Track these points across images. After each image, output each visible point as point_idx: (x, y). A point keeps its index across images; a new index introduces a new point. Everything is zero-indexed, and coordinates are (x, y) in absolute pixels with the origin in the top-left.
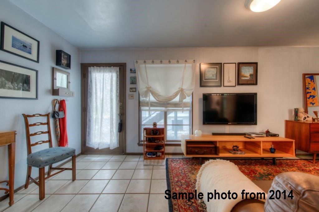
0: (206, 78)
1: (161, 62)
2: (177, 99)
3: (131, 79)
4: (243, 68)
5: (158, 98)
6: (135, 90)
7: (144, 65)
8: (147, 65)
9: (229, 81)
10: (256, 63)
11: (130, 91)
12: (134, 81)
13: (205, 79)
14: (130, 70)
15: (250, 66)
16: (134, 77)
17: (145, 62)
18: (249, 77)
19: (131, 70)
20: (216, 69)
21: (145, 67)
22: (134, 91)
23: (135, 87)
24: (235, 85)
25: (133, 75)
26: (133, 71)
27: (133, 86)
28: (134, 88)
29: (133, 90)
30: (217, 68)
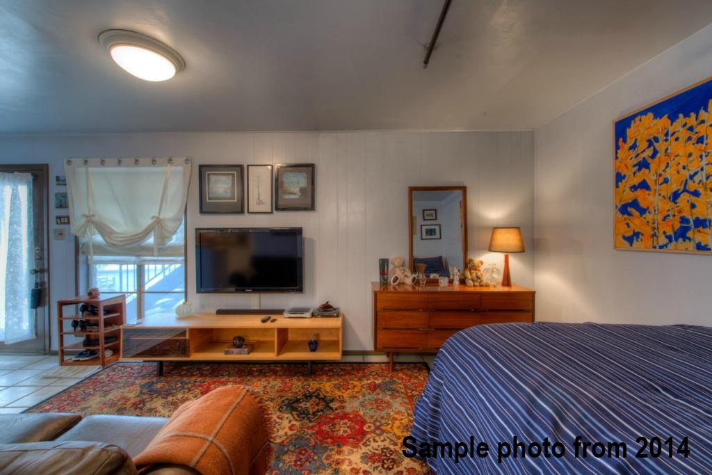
0: (211, 196)
1: (120, 162)
2: (151, 240)
3: (58, 198)
4: (286, 176)
5: (110, 238)
6: (66, 221)
7: (83, 169)
8: (91, 169)
9: (260, 203)
10: (312, 166)
11: (57, 223)
12: (63, 203)
13: (209, 199)
14: (55, 179)
15: (301, 172)
16: (63, 194)
17: (86, 162)
18: (300, 194)
19: (58, 179)
20: (231, 176)
21: (87, 173)
22: (64, 223)
23: (66, 215)
24: (270, 211)
25: (61, 189)
26: (61, 181)
27: (62, 212)
28: (64, 217)
29: (63, 221)
30: (233, 175)
